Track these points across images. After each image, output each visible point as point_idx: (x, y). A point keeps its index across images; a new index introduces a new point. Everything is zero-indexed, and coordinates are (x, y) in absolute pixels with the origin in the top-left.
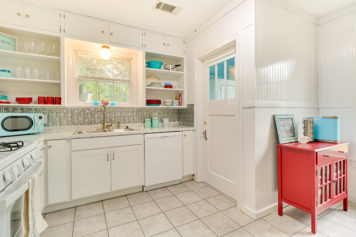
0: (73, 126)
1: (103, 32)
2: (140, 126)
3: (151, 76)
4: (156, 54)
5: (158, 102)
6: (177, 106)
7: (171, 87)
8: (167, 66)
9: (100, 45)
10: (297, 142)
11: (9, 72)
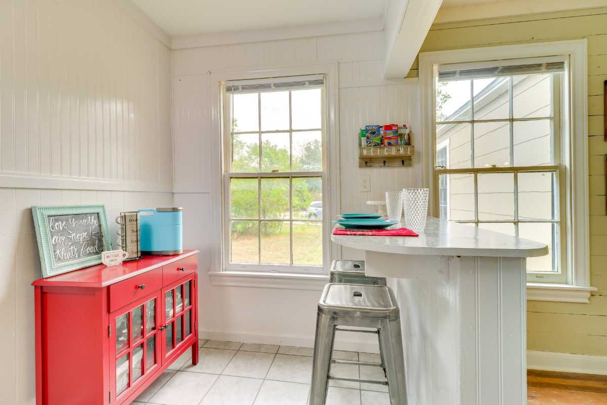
10: (101, 264)
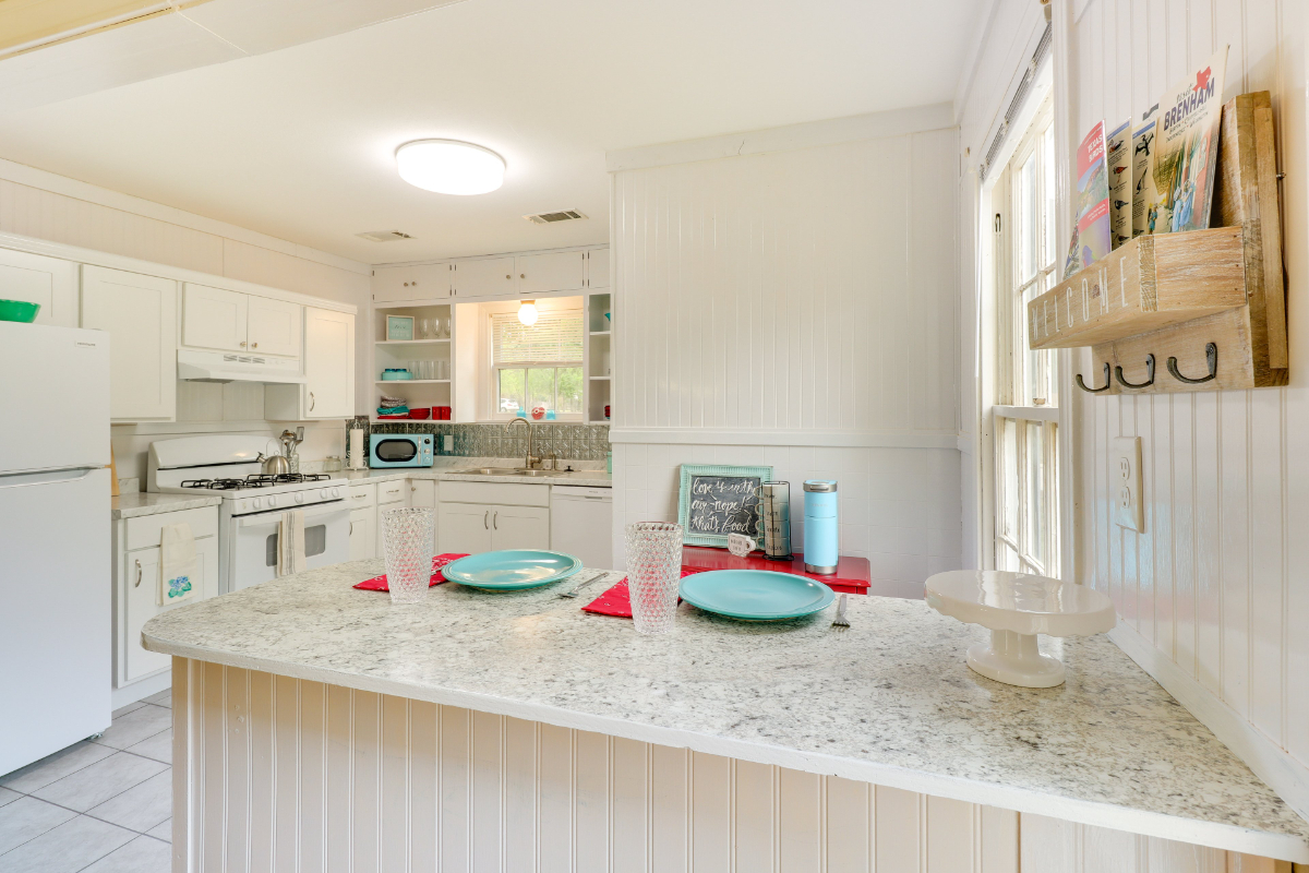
0: (484, 458)
1: (508, 277)
11: (405, 371)
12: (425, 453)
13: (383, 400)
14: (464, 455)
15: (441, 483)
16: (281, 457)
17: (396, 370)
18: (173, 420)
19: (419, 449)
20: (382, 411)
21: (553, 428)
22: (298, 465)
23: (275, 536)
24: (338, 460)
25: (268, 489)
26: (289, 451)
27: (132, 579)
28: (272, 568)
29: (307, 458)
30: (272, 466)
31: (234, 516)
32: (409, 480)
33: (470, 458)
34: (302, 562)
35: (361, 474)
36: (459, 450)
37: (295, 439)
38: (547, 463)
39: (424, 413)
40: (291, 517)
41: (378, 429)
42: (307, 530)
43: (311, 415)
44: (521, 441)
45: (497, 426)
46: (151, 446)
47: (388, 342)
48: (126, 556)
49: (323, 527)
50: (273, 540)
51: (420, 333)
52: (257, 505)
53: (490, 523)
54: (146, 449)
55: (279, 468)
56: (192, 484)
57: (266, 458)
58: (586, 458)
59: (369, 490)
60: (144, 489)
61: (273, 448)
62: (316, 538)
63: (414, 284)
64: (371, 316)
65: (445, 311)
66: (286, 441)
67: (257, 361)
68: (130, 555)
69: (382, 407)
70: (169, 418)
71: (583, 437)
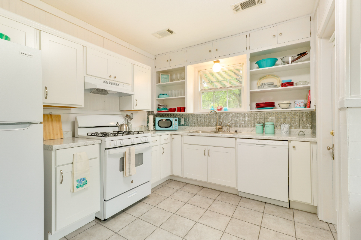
0: (197, 127)
1: (210, 51)
2: (252, 131)
3: (265, 76)
4: (269, 50)
5: (271, 105)
6: (302, 108)
7: (291, 84)
8: (285, 60)
9: (212, 62)
11: (166, 94)
12: (175, 125)
13: (159, 105)
14: (188, 126)
15: (184, 136)
16: (125, 124)
17: (164, 94)
18: (83, 106)
19: (173, 123)
20: (159, 109)
21: (227, 114)
22: (131, 128)
23: (123, 158)
24: (145, 127)
25: (121, 137)
26: (128, 123)
27: (59, 180)
28: (122, 172)
29: (135, 126)
30: (122, 128)
31: (106, 149)
32: (171, 135)
33: (191, 127)
34: (134, 169)
35: (152, 132)
36: (186, 124)
37: (130, 118)
38: (225, 129)
39: (174, 110)
40: (130, 150)
41: (158, 116)
42: (136, 155)
43: (136, 108)
44: (212, 120)
45: (202, 114)
46: (76, 118)
47: (161, 83)
48: (56, 169)
49: (142, 154)
50: (123, 160)
51: (172, 80)
52: (115, 144)
53: (207, 154)
54: (74, 120)
55: (125, 129)
56: (91, 134)
57: (120, 124)
58: (243, 127)
59: (158, 138)
60: (73, 136)
61: (122, 121)
62: (139, 158)
63: (170, 60)
64: (155, 75)
65: (183, 70)
66: (127, 118)
67: (117, 85)
68: (58, 168)
69: (159, 108)
70: (81, 105)
71: (241, 118)
